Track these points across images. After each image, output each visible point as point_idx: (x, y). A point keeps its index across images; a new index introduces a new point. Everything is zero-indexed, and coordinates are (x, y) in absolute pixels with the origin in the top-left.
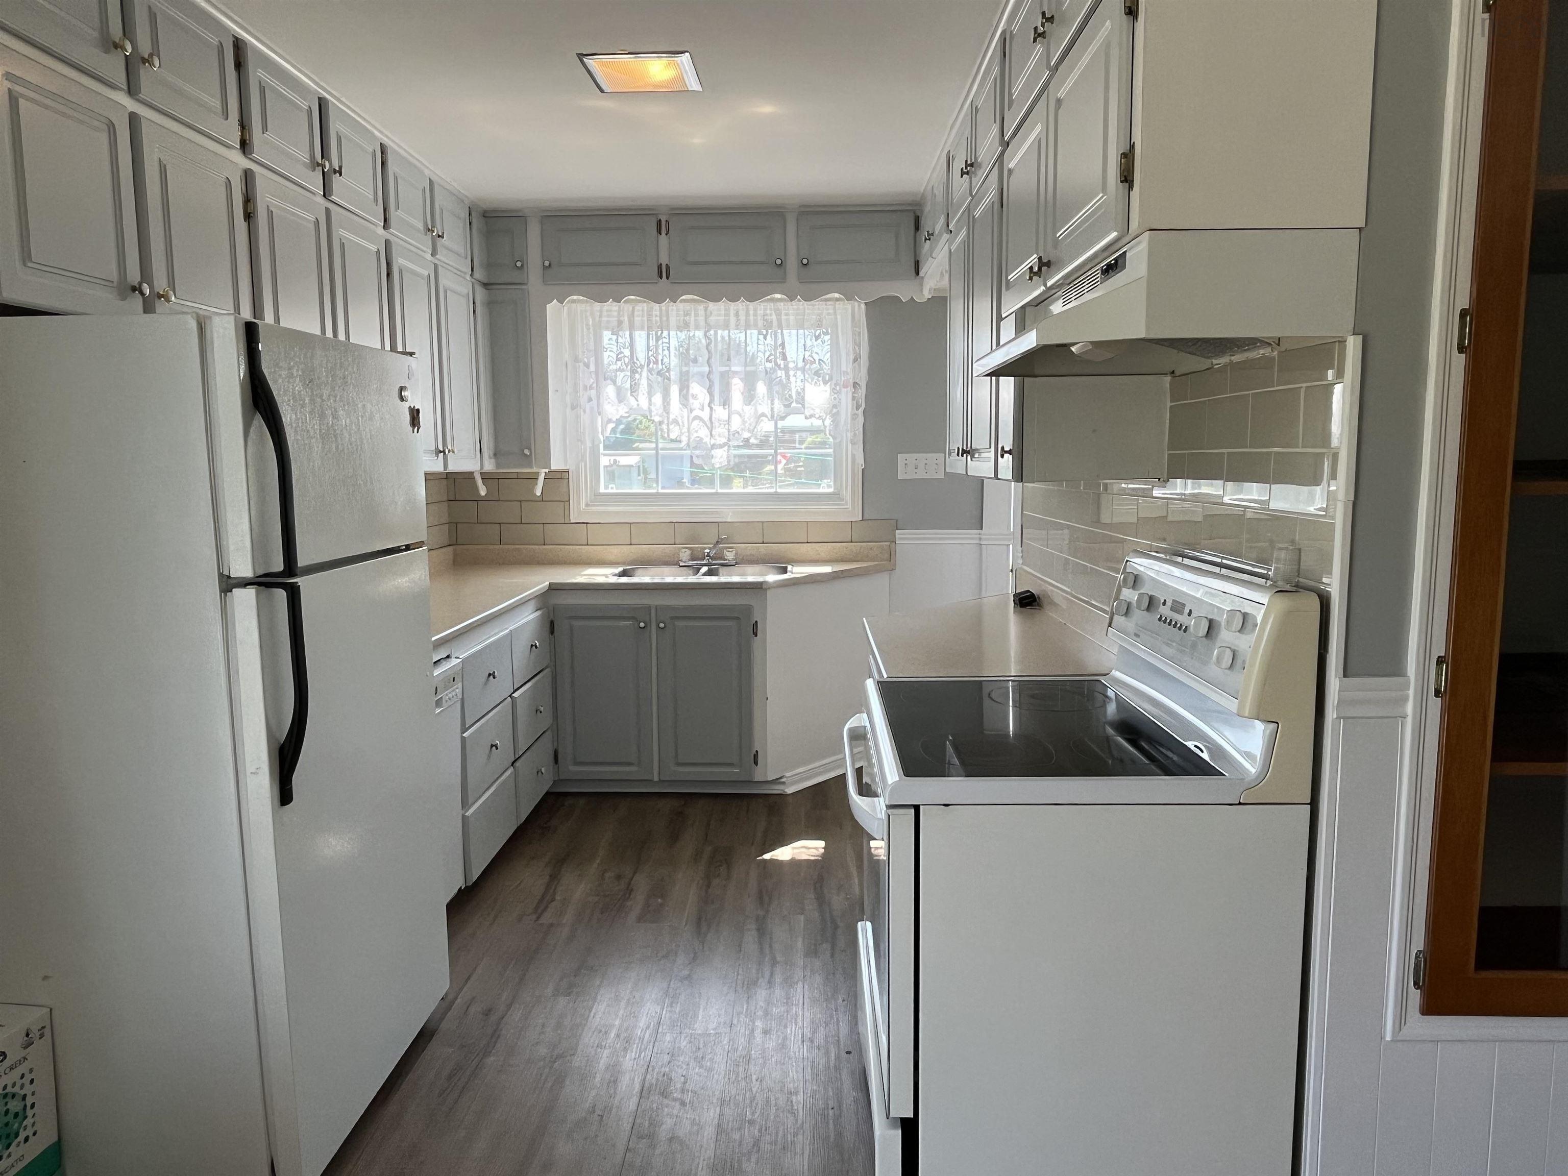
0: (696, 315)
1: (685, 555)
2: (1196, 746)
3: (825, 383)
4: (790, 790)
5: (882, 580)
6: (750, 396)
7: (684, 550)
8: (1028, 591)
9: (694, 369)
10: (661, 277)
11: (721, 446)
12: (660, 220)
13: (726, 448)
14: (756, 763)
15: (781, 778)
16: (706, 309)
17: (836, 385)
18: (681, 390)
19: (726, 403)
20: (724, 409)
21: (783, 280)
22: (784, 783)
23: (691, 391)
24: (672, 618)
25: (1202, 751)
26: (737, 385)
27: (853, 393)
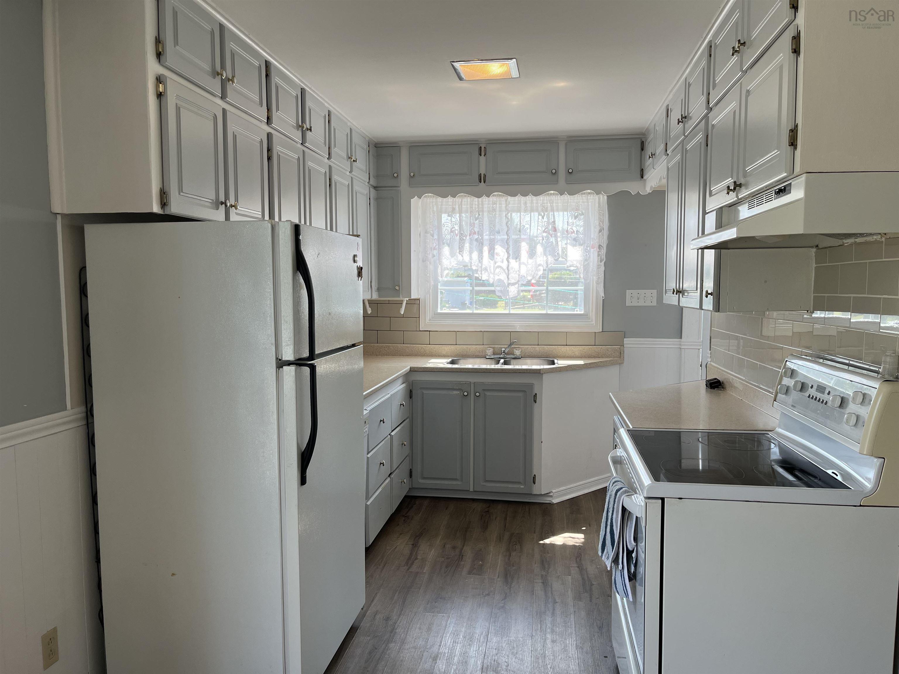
0: (500, 204)
1: (490, 352)
2: (833, 473)
3: (581, 245)
4: (555, 501)
5: (614, 370)
6: (532, 254)
7: (489, 349)
8: (716, 379)
9: (498, 237)
10: (481, 182)
11: (514, 284)
12: (481, 147)
13: (517, 286)
14: (534, 483)
15: (550, 493)
16: (506, 201)
17: (587, 247)
18: (489, 252)
19: (517, 257)
20: (516, 262)
21: (557, 182)
22: (551, 496)
23: (496, 251)
24: (484, 390)
25: (837, 475)
26: (524, 247)
27: (599, 252)
